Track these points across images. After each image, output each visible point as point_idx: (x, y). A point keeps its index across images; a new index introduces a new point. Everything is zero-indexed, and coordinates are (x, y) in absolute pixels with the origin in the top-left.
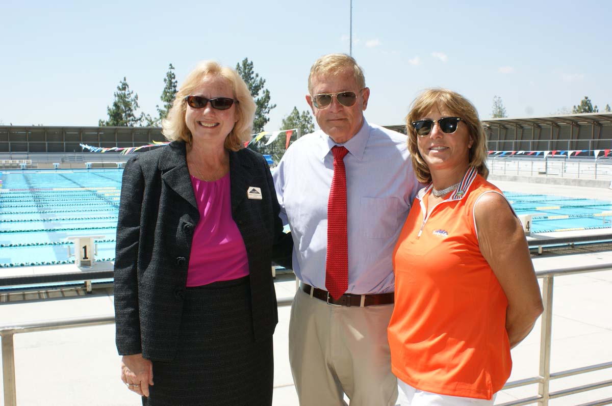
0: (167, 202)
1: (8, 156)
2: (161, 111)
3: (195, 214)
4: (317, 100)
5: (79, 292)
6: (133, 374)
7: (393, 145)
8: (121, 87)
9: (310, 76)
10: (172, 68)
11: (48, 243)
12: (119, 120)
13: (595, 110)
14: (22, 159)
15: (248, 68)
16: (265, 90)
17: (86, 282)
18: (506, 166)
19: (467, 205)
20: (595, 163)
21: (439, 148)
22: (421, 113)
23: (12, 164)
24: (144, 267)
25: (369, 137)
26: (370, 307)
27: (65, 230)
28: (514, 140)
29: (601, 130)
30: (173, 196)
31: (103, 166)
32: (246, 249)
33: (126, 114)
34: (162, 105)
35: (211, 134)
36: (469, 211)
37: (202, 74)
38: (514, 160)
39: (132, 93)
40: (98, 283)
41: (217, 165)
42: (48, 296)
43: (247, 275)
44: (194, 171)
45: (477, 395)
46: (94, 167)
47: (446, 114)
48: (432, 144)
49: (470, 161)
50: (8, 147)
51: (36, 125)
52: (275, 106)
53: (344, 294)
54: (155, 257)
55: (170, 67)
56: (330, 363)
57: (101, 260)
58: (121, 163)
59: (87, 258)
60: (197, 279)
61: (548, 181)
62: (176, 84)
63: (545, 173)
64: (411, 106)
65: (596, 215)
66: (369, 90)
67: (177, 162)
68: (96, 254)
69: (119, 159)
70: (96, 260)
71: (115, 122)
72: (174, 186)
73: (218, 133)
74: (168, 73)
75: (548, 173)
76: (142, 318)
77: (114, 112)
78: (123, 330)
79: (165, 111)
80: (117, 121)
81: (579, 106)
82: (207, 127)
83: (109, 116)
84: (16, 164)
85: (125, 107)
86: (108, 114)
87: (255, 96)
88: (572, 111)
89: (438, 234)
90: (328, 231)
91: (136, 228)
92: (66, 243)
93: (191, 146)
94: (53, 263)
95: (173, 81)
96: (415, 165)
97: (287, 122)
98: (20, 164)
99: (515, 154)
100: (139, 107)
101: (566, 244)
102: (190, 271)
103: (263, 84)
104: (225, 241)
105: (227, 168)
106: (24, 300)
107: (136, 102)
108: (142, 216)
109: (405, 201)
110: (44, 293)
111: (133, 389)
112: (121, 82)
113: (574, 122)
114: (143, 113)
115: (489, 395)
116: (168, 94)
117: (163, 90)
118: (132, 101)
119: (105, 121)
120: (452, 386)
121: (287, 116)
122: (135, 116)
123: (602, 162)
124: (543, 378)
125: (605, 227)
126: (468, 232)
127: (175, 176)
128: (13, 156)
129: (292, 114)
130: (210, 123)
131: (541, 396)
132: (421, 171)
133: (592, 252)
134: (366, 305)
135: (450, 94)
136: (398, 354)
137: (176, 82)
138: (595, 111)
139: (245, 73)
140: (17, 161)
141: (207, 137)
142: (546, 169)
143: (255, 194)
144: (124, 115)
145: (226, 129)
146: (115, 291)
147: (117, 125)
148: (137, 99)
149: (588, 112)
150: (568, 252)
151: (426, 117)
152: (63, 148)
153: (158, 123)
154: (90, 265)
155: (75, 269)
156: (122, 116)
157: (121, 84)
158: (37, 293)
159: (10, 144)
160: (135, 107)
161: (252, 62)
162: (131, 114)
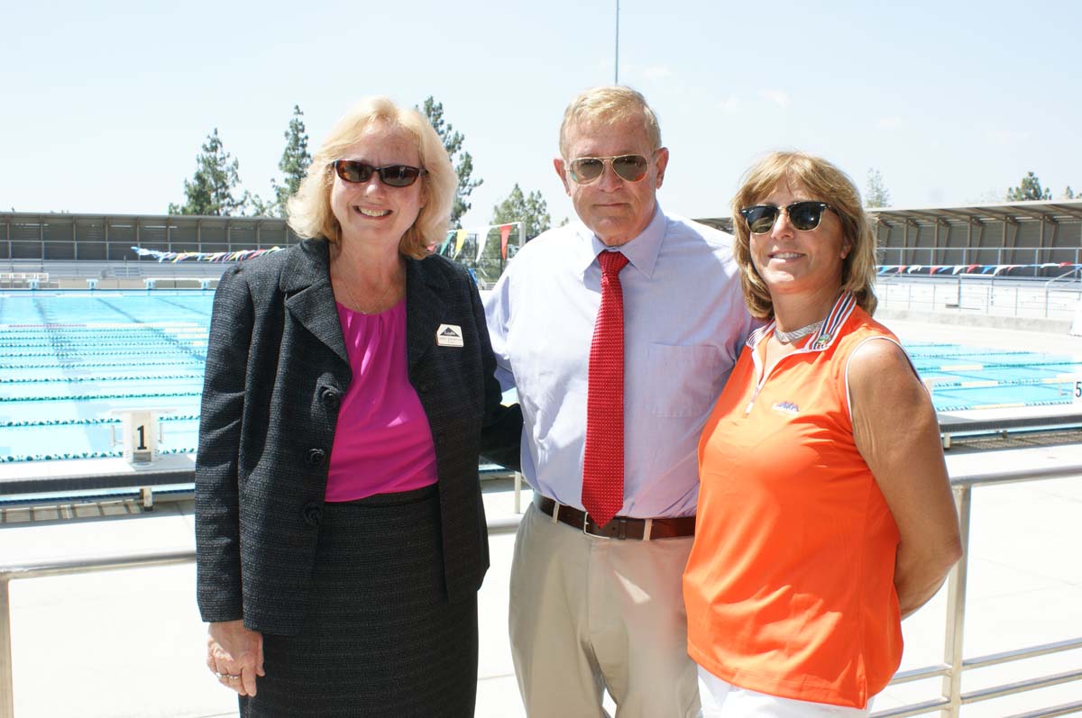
0: (293, 349)
1: (7, 265)
2: (280, 190)
3: (344, 371)
4: (575, 168)
5: (131, 508)
6: (228, 656)
7: (709, 250)
8: (208, 146)
9: (563, 125)
10: (299, 113)
11: (76, 422)
12: (205, 204)
13: (1046, 196)
14: (33, 271)
15: (434, 115)
16: (464, 155)
17: (142, 491)
18: (889, 292)
19: (835, 359)
20: (1044, 290)
21: (787, 255)
22: (757, 193)
23: (14, 280)
24: (251, 465)
25: (665, 235)
26: (661, 541)
27: (107, 397)
28: (902, 246)
29: (1056, 232)
30: (305, 339)
31: (175, 286)
32: (433, 435)
33: (217, 194)
34: (282, 178)
35: (378, 230)
36: (838, 372)
37: (365, 121)
38: (903, 282)
39: (228, 156)
40: (163, 492)
41: (384, 282)
42: (75, 514)
43: (433, 482)
44: (343, 294)
45: (840, 700)
46: (159, 286)
47: (801, 196)
48: (775, 249)
49: (844, 282)
50: (7, 249)
52: (481, 182)
53: (616, 518)
54: (270, 447)
55: (296, 111)
56: (586, 640)
57: (171, 452)
58: (208, 280)
59: (145, 448)
60: (344, 489)
61: (962, 320)
62: (305, 141)
63: (956, 306)
64: (742, 181)
65: (1046, 381)
66: (668, 152)
67: (312, 277)
68: (160, 441)
69: (204, 273)
70: (161, 452)
71: (198, 208)
72: (306, 320)
73: (390, 228)
74: (291, 122)
75: (962, 306)
76: (245, 557)
77: (195, 190)
78: (212, 578)
79: (286, 189)
80: (201, 206)
81: (1017, 189)
82: (371, 217)
83: (186, 197)
84: (19, 279)
85: (216, 181)
86: (186, 192)
88: (1006, 197)
89: (782, 409)
90: (589, 404)
91: (238, 394)
92: (109, 422)
93: (339, 248)
94: (85, 455)
95: (301, 135)
96: (746, 287)
97: (502, 211)
98: (28, 281)
99: (905, 271)
100: (241, 182)
101: (992, 431)
102: (331, 473)
103: (460, 143)
104: (397, 421)
105: (402, 290)
106: (32, 521)
107: (236, 173)
108: (249, 372)
109: (728, 352)
110: (68, 509)
111: (228, 682)
112: (209, 137)
113: (1009, 217)
114: (246, 192)
115: (861, 699)
116: (291, 159)
117: (283, 151)
118: (229, 170)
119: (180, 206)
120: (795, 683)
121: (502, 201)
122: (233, 197)
123: (1058, 287)
124: (950, 667)
125: (1062, 402)
126: (835, 408)
127: (309, 304)
128: (16, 266)
129: (510, 196)
130: (377, 209)
131: (946, 700)
132: (756, 296)
133: (1039, 445)
134: (653, 537)
135: (811, 160)
136: (700, 623)
137: (307, 138)
138: (1045, 198)
140: (23, 276)
141: (370, 234)
142: (959, 299)
143: (450, 337)
144: (213, 195)
145: (404, 222)
146: (197, 507)
147: (201, 212)
148: (237, 168)
149: (1033, 199)
150: (997, 446)
151: (766, 200)
152: (106, 253)
153: (273, 210)
154: (150, 461)
155: (125, 467)
156: (210, 196)
157: (209, 141)
158: (55, 509)
159: (10, 245)
160: (233, 182)
161: (441, 104)
162: (226, 193)
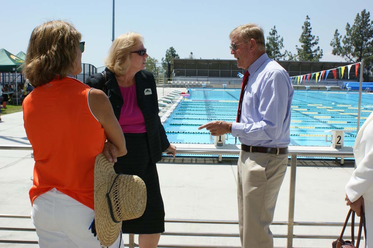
1: (196, 79)
2: (299, 50)
5: (214, 161)
8: (272, 33)
14: (204, 81)
15: (366, 17)
23: (198, 84)
33: (274, 52)
34: (300, 45)
39: (279, 37)
42: (196, 162)
50: (196, 73)
51: (216, 59)
55: (307, 18)
59: (221, 141)
62: (310, 30)
68: (227, 139)
70: (226, 144)
74: (305, 22)
79: (301, 50)
84: (199, 84)
85: (274, 47)
87: (370, 38)
95: (309, 28)
98: (202, 84)
100: (284, 47)
107: (282, 43)
110: (195, 160)
112: (272, 29)
114: (286, 51)
116: (304, 37)
117: (301, 34)
118: (279, 42)
122: (281, 53)
128: (199, 79)
137: (311, 28)
139: (363, 21)
140: (201, 83)
143: (148, 92)
148: (282, 41)
152: (230, 74)
153: (296, 58)
154: (222, 146)
156: (272, 52)
157: (272, 31)
158: (190, 160)
159: (197, 71)
160: (281, 47)
161: (369, 13)
162: (278, 51)
